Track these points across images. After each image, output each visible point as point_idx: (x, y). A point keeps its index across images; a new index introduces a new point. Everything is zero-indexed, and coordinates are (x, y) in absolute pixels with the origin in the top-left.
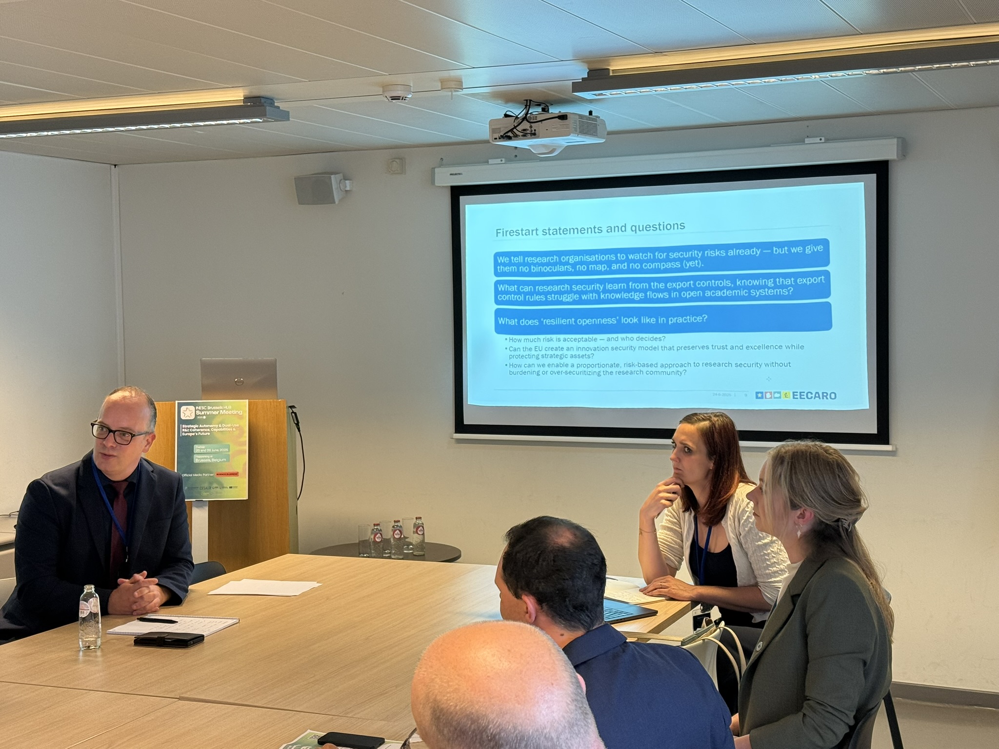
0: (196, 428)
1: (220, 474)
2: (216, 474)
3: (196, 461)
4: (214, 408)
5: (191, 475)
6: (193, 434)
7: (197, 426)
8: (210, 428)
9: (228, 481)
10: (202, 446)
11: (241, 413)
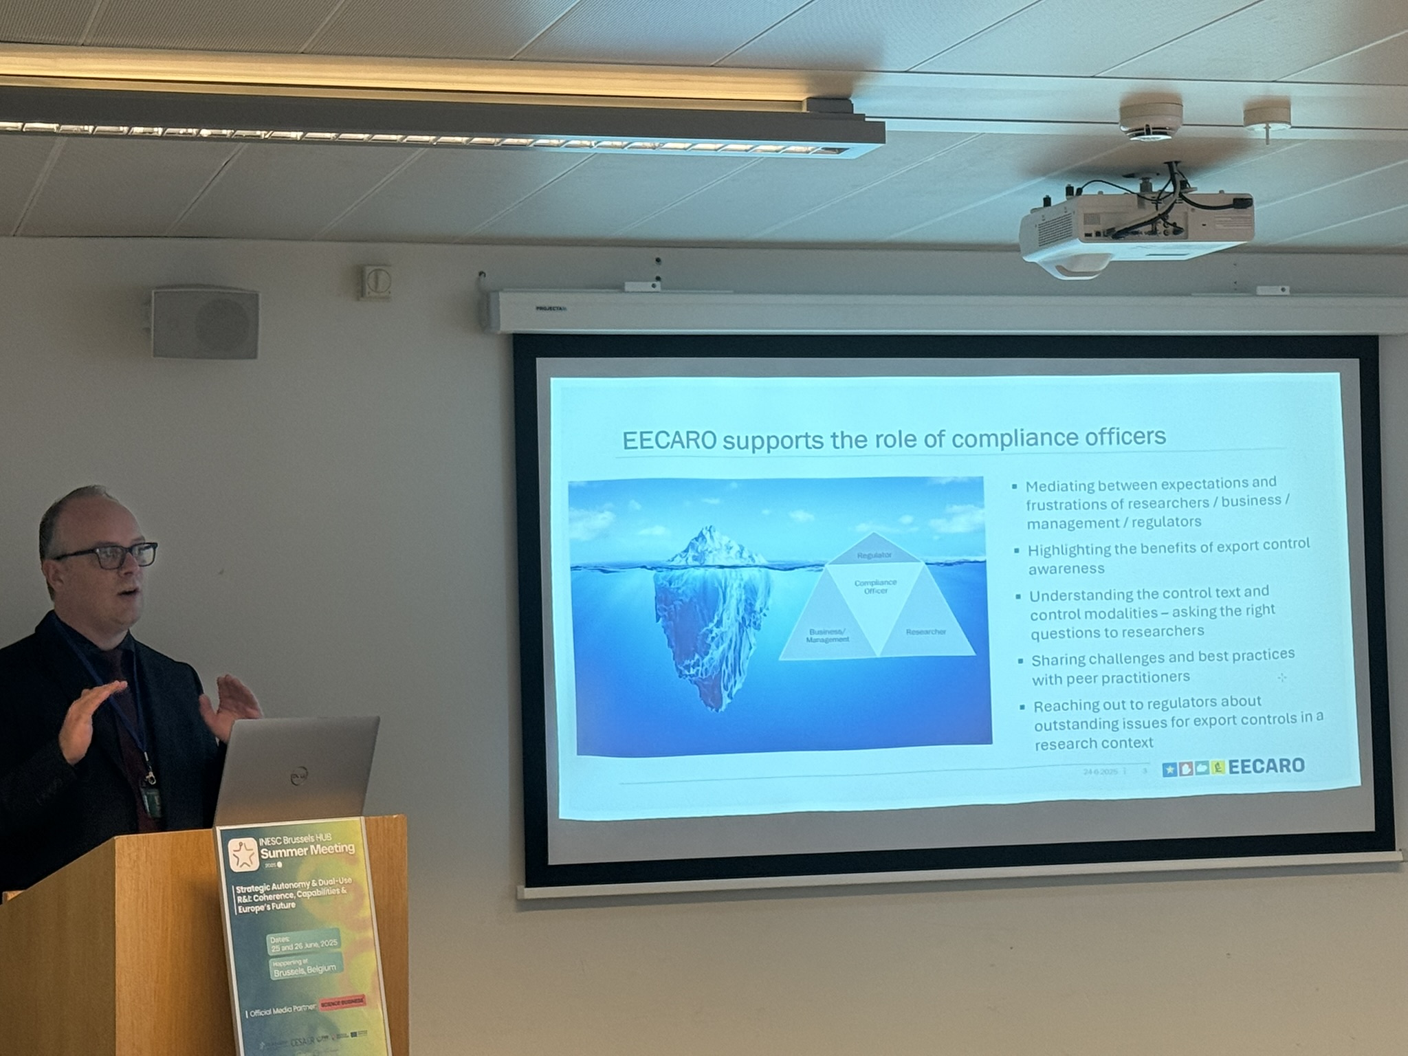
0: (267, 893)
1: (330, 1004)
2: (320, 1006)
3: (276, 975)
4: (297, 840)
5: (270, 1011)
6: (262, 908)
7: (263, 888)
8: (294, 890)
9: (346, 1018)
10: (285, 938)
11: (353, 849)
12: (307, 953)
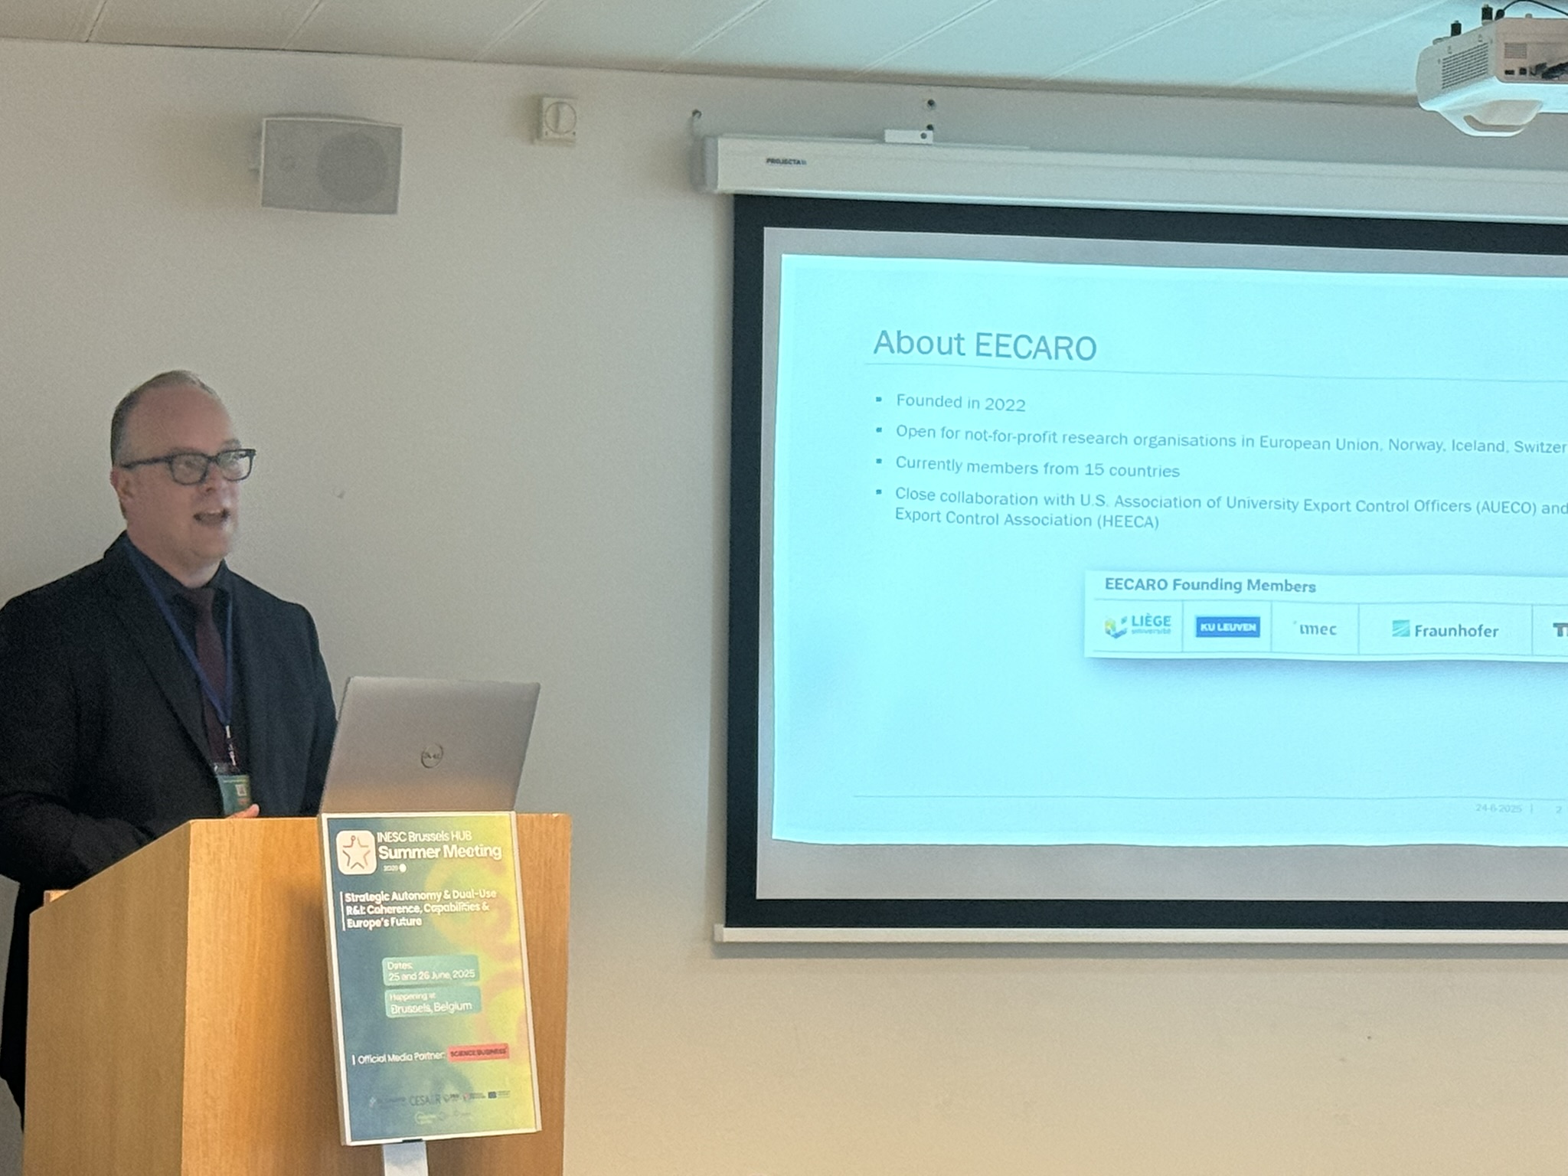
0: (385, 904)
1: (461, 1054)
2: (449, 1055)
3: (393, 1011)
4: (427, 837)
5: (384, 1058)
6: (378, 923)
7: (384, 897)
8: (420, 903)
9: (482, 1073)
10: (404, 964)
11: (500, 854)
12: (436, 985)
